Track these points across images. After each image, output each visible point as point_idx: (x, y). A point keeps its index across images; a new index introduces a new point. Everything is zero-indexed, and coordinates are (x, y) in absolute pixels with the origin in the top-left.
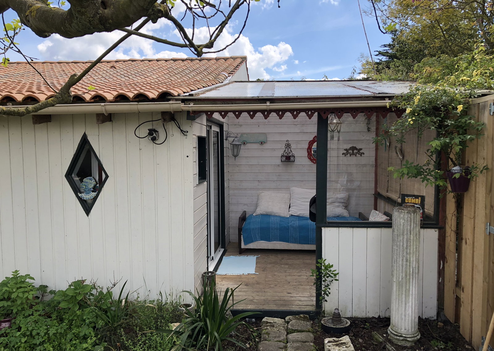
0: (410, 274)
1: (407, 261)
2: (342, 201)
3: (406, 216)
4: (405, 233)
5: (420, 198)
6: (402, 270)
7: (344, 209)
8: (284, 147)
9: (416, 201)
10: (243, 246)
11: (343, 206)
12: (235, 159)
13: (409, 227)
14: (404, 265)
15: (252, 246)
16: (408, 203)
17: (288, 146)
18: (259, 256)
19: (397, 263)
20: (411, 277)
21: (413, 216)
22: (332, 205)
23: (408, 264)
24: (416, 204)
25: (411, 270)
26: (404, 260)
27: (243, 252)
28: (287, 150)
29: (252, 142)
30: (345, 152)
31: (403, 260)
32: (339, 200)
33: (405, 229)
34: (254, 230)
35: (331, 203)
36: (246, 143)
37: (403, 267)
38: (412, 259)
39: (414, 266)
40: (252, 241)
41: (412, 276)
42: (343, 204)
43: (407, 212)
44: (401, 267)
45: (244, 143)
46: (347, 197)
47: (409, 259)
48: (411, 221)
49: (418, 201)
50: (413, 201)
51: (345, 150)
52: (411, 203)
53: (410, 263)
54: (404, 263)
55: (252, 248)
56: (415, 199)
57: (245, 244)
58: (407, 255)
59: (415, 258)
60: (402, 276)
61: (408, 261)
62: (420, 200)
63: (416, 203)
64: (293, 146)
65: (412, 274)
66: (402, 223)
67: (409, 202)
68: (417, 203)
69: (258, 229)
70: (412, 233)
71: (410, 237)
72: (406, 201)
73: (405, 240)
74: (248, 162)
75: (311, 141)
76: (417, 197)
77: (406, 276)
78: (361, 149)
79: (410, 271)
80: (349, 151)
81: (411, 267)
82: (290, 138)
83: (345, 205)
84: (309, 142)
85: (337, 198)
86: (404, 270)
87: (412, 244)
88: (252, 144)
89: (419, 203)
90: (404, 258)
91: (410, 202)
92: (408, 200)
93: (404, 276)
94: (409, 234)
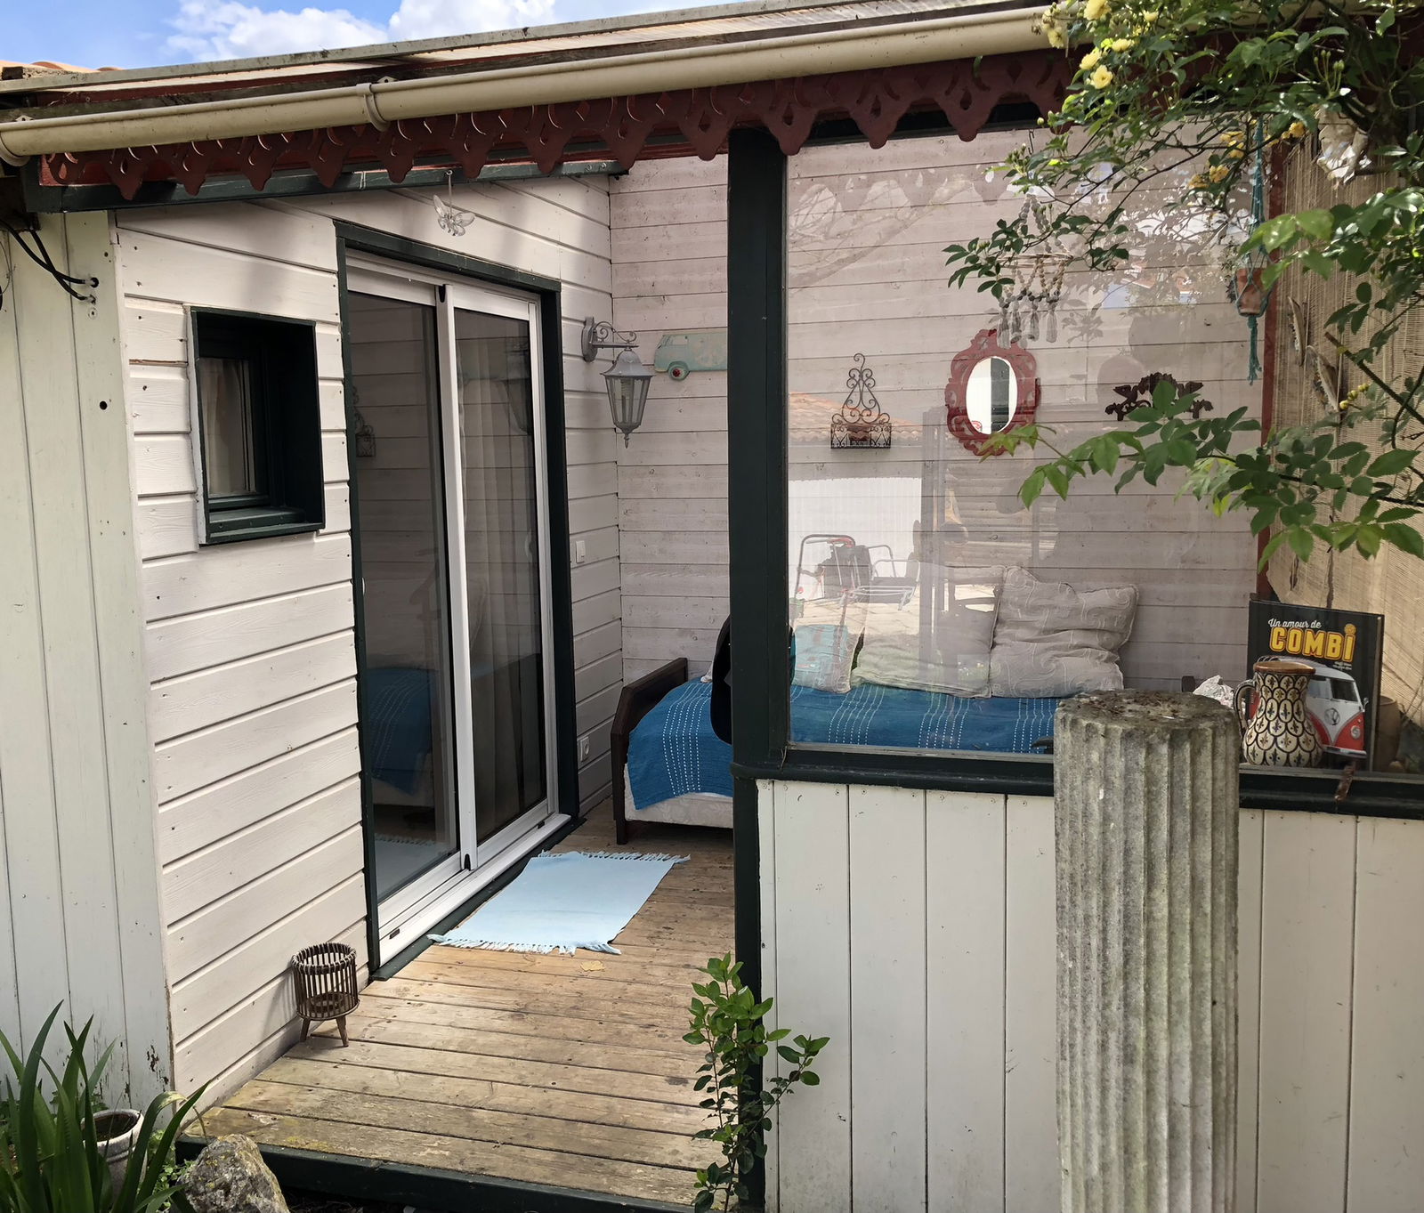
0: (1151, 1146)
1: (1128, 1059)
2: (1101, 623)
3: (1118, 763)
4: (1116, 872)
5: (1350, 629)
6: (1103, 1110)
7: (1109, 660)
8: (842, 387)
9: (1331, 645)
10: (631, 813)
11: (1104, 646)
12: (627, 439)
13: (1139, 838)
14: (1113, 1083)
15: (667, 812)
16: (1285, 653)
17: (861, 377)
18: (688, 858)
19: (1072, 1058)
20: (1164, 1165)
21: (1165, 761)
22: (1049, 640)
23: (1139, 1078)
24: (1329, 663)
25: (1163, 1118)
26: (1114, 1051)
27: (632, 836)
28: (855, 398)
29: (709, 365)
30: (1121, 399)
31: (1103, 1046)
32: (1083, 621)
33: (1116, 841)
34: (674, 745)
35: (1047, 631)
36: (683, 373)
37: (1104, 1090)
38: (1163, 1052)
39: (1183, 1097)
40: (665, 794)
41: (1172, 1156)
42: (1106, 637)
43: (1128, 736)
44: (1094, 1091)
45: (676, 373)
46: (1127, 603)
47: (1141, 1045)
48: (1150, 797)
49: (1341, 645)
50: (1314, 643)
51: (1119, 390)
52: (1299, 655)
53: (1150, 1073)
54: (1115, 1071)
55: (668, 819)
56: (1321, 635)
57: (640, 804)
58: (1133, 1021)
59: (1185, 1044)
60: (1104, 1150)
61: (1140, 1058)
62: (1350, 641)
63: (1330, 654)
64: (883, 383)
65: (1164, 1146)
66: (1095, 808)
67: (1291, 649)
68: (1336, 655)
69: (694, 744)
70: (1163, 876)
71: (1149, 900)
72: (1276, 645)
73: (1115, 919)
74: (694, 454)
75: (963, 353)
76: (1332, 620)
77: (1127, 1150)
78: (1194, 386)
79: (1151, 1127)
80: (1140, 397)
81: (1162, 1100)
82: (869, 343)
83: (1114, 640)
84: (955, 361)
85: (1076, 611)
86: (1114, 1115)
87: (1162, 949)
88: (708, 375)
89: (1348, 656)
90: (1113, 1036)
91: (1296, 649)
92: (1286, 639)
93: (1113, 1148)
94: (1141, 879)
